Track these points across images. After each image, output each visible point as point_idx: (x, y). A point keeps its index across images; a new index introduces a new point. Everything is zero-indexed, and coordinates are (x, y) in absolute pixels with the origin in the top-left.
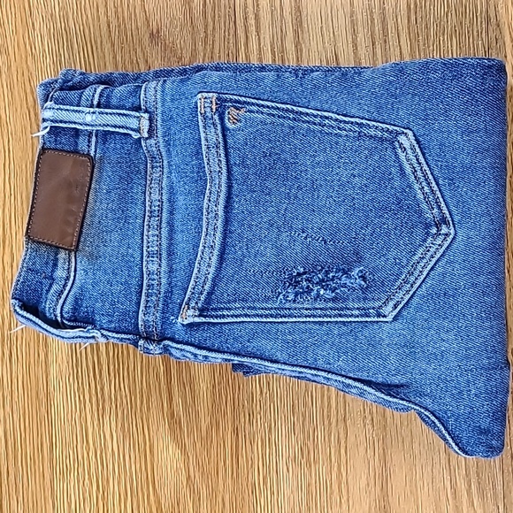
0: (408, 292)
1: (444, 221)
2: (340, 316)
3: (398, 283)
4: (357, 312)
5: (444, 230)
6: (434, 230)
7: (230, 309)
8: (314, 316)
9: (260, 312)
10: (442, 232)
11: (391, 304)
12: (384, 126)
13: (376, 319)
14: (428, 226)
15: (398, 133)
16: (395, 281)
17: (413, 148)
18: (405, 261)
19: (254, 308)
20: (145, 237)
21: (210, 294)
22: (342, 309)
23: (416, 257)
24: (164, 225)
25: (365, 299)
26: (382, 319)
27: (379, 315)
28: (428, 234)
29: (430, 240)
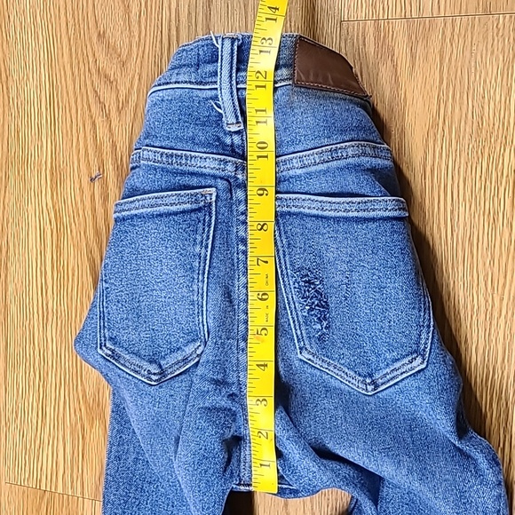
0: (321, 366)
1: (377, 386)
2: (294, 322)
3: (326, 359)
4: (299, 333)
5: (370, 388)
6: (368, 381)
7: (280, 236)
8: (289, 304)
9: (282, 261)
10: (368, 387)
11: (311, 357)
12: (429, 344)
13: (298, 347)
14: (370, 376)
15: (423, 356)
16: (328, 357)
17: (412, 369)
18: (343, 362)
19: (284, 255)
20: (312, 152)
21: (289, 214)
22: (299, 321)
23: (346, 370)
24: (326, 165)
25: (309, 337)
26: (298, 351)
27: (301, 349)
28: (365, 376)
29: (361, 379)
